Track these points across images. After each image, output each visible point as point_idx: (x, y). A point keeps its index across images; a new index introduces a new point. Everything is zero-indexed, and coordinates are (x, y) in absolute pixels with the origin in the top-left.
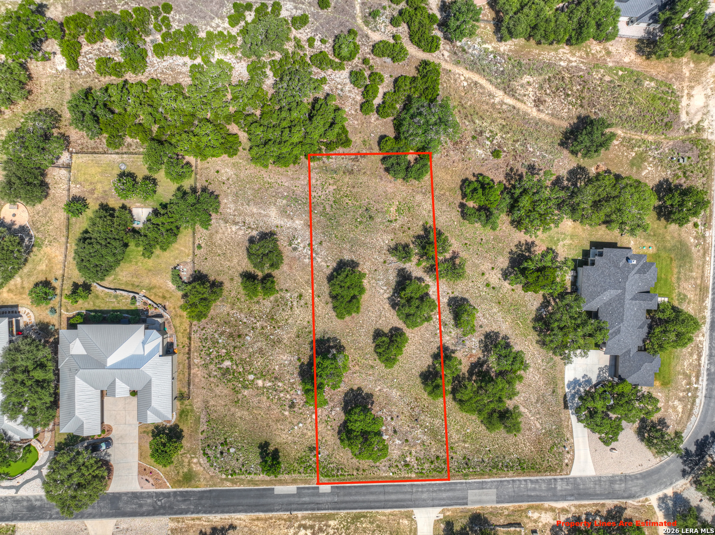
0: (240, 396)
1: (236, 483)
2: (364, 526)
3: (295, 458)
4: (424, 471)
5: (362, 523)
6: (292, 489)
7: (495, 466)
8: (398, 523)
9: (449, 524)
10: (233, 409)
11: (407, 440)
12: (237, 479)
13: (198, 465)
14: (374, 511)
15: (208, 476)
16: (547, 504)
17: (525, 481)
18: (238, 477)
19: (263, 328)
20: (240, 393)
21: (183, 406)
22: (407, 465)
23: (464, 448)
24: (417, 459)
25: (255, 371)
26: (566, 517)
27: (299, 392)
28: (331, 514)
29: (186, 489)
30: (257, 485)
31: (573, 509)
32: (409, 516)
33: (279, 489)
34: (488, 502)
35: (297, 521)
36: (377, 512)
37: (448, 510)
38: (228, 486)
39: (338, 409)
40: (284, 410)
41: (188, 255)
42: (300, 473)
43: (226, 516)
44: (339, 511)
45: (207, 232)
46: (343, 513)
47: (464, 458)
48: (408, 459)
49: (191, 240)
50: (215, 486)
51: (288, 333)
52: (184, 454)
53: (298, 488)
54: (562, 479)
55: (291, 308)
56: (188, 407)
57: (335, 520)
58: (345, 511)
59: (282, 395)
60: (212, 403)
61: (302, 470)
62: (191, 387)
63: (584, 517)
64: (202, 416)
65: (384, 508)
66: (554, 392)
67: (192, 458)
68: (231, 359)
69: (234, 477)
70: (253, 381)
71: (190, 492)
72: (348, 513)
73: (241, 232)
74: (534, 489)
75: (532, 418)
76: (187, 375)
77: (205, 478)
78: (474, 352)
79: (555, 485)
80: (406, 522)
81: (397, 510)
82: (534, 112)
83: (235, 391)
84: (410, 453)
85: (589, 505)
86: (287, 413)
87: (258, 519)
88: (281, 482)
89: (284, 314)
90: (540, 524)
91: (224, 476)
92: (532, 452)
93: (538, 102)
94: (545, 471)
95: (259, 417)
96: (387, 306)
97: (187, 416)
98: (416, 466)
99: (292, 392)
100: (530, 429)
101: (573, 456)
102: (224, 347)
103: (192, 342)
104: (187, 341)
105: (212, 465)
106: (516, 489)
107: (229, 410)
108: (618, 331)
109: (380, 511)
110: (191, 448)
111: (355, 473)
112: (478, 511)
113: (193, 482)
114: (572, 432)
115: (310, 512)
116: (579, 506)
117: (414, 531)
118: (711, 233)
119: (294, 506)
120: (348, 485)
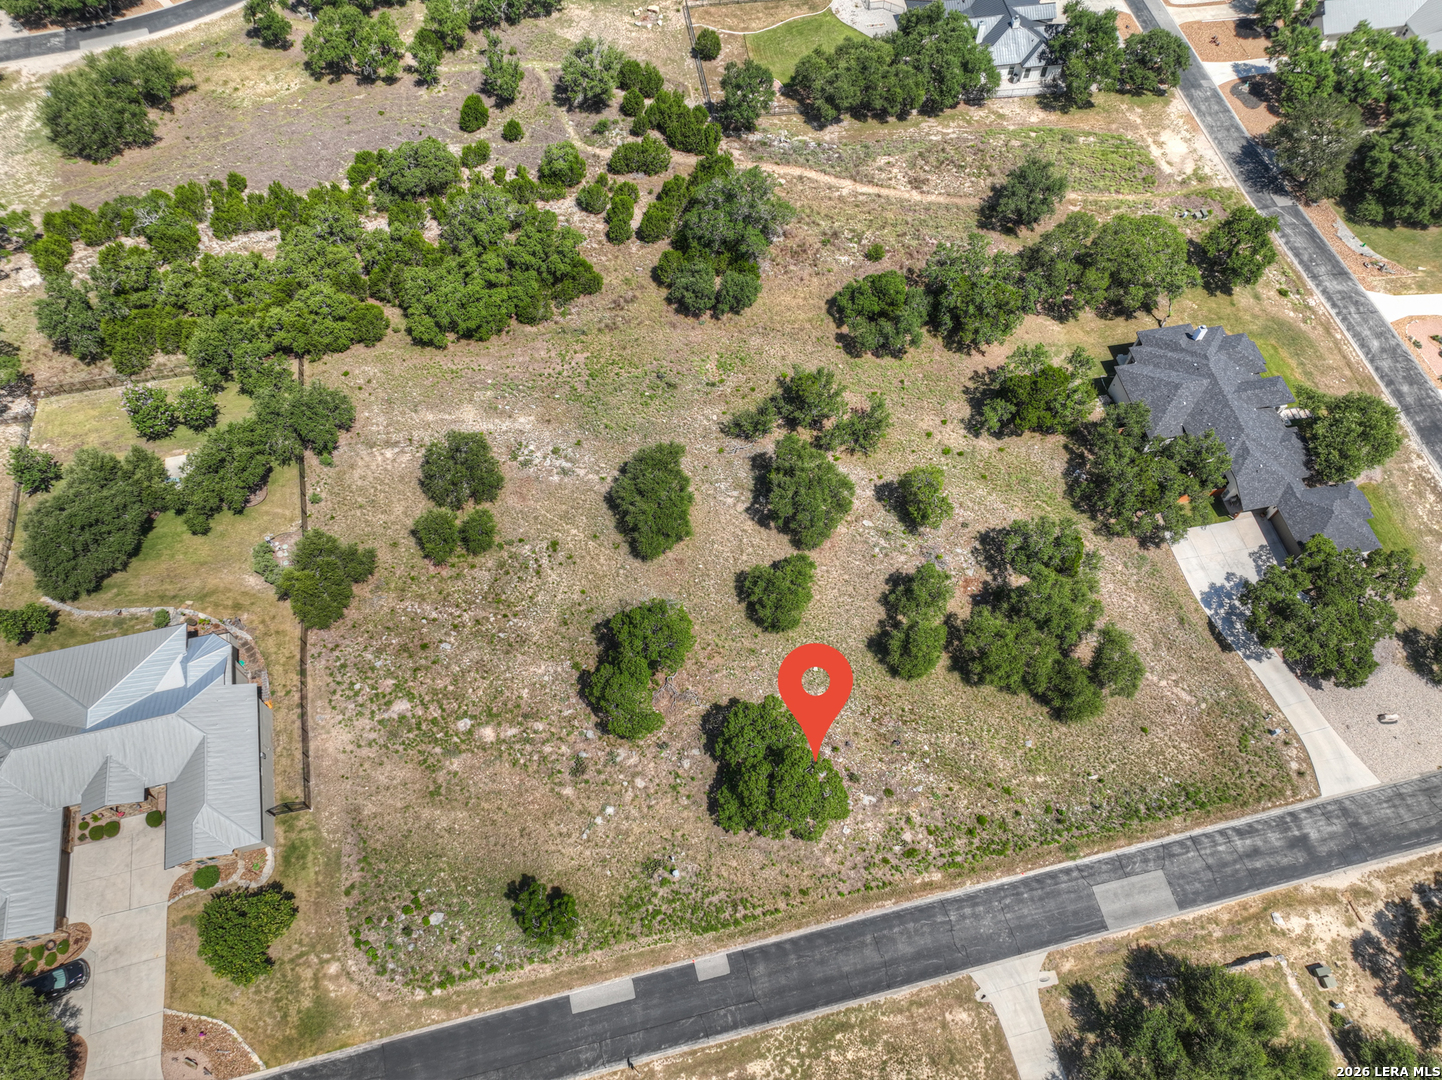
0: (441, 777)
1: (457, 1007)
2: (850, 1055)
3: (612, 904)
4: (959, 859)
5: (841, 1048)
6: (617, 988)
7: (1131, 813)
8: (944, 1025)
9: (1080, 993)
10: (426, 813)
11: (888, 792)
12: (458, 994)
13: (343, 980)
14: (864, 1001)
15: (374, 1007)
16: (1309, 885)
17: (1222, 832)
18: (459, 988)
19: (478, 622)
20: (441, 768)
21: (293, 836)
22: (910, 853)
23: (1037, 786)
24: (930, 833)
25: (472, 710)
26: (1372, 909)
27: (590, 734)
28: (746, 1041)
29: (311, 1060)
30: (517, 998)
31: (1380, 886)
32: (965, 996)
33: (585, 997)
34: (1156, 910)
36: (876, 1005)
37: (1064, 955)
38: (436, 1021)
39: (696, 752)
40: (561, 784)
41: (292, 520)
42: (634, 937)
44: (767, 1027)
45: (331, 471)
46: (779, 1027)
47: (1047, 810)
48: (907, 836)
49: (297, 491)
50: (398, 1029)
51: (539, 622)
52: (301, 955)
53: (636, 981)
54: (1308, 810)
55: (538, 573)
56: (308, 835)
57: (762, 1056)
58: (785, 1022)
59: (547, 749)
60: (369, 809)
61: (636, 928)
62: (312, 782)
63: (1415, 901)
64: (347, 849)
65: (889, 987)
66: (1181, 621)
67: (323, 962)
68: (410, 696)
69: (451, 989)
70: (470, 732)
71: (324, 1065)
72: (794, 1028)
73: (407, 457)
74: (1255, 853)
75: (1163, 683)
76: (298, 755)
77: (365, 1015)
78: (970, 573)
79: (1300, 828)
80: (962, 1016)
81: (926, 984)
82: (916, 196)
83: (429, 767)
84: (908, 820)
85: (1410, 864)
86: (568, 791)
88: (585, 975)
89: (522, 587)
90: (1321, 947)
91: (420, 995)
92: (1201, 762)
93: (916, 183)
94: (1259, 800)
95: (498, 817)
96: (750, 525)
97: (304, 857)
98: (934, 851)
99: (572, 738)
100: (1171, 709)
101: (1303, 748)
102: (390, 674)
103: (309, 680)
104: (296, 678)
105: (382, 970)
106: (1210, 861)
107: (418, 818)
108: (1245, 452)
109: (881, 997)
110: (320, 936)
111: (782, 905)
112: (1142, 942)
113: (330, 1035)
114: (1269, 697)
115: (685, 1048)
116: (1390, 874)
117: (995, 1039)
118: (1317, 300)
119: (637, 1038)
120: (773, 939)
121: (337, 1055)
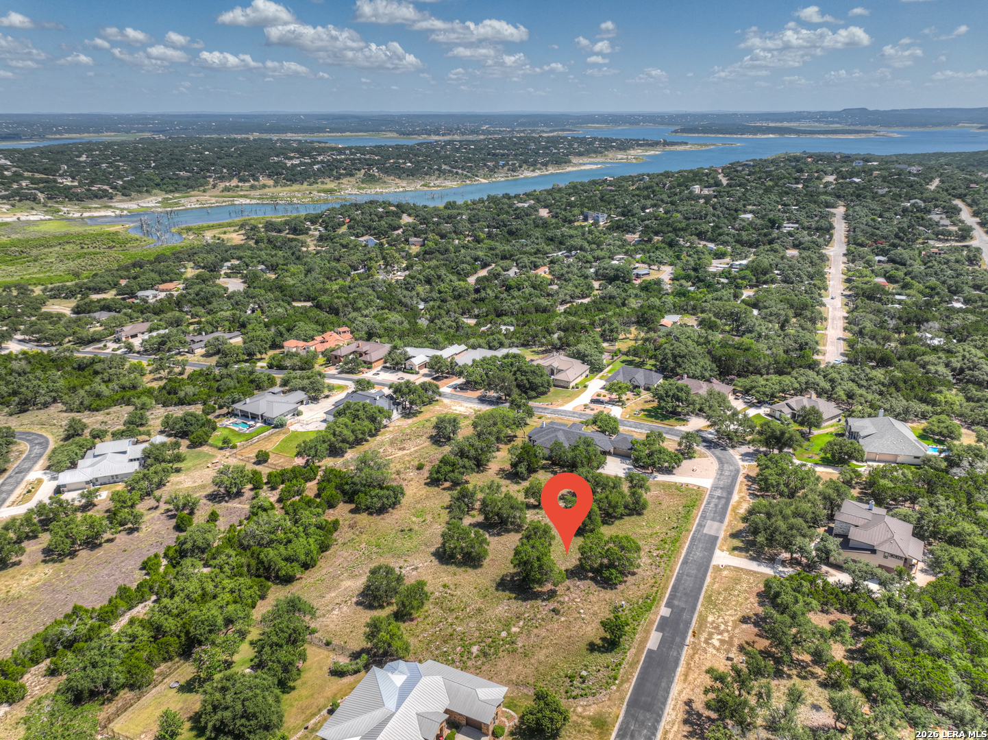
0: (521, 650)
1: (628, 679)
2: (721, 599)
4: (672, 549)
5: (717, 599)
6: (655, 636)
7: (685, 517)
8: (726, 577)
9: (735, 549)
10: (533, 661)
12: (623, 677)
13: (587, 708)
14: (705, 588)
15: (607, 703)
16: (733, 503)
17: (705, 507)
18: (620, 675)
19: (456, 618)
20: (517, 648)
23: (660, 528)
24: (658, 550)
25: (499, 630)
27: (544, 604)
28: (699, 617)
29: (616, 729)
30: (638, 662)
31: (742, 494)
32: (718, 569)
33: (652, 645)
34: (720, 527)
35: (699, 644)
36: (708, 586)
37: (721, 547)
38: (629, 687)
39: (579, 583)
40: (558, 619)
41: (328, 656)
42: (638, 625)
43: (670, 703)
44: (697, 610)
45: (319, 633)
46: (700, 608)
47: (670, 529)
48: (655, 554)
50: (624, 698)
51: (476, 603)
53: (657, 631)
54: (711, 492)
55: (452, 595)
56: (506, 701)
57: (707, 616)
58: (699, 606)
59: (539, 617)
60: (513, 677)
61: (635, 623)
63: (751, 491)
64: (525, 691)
65: (704, 581)
67: (574, 712)
68: (473, 645)
69: (619, 678)
70: (509, 634)
71: (621, 725)
72: (702, 605)
73: (345, 608)
74: (716, 505)
75: (648, 494)
77: (609, 707)
79: (715, 495)
80: (725, 573)
81: (709, 574)
83: (513, 652)
84: (649, 552)
85: (740, 487)
86: (563, 619)
87: (686, 675)
88: (645, 640)
89: (454, 602)
91: (614, 688)
92: (680, 500)
94: (701, 497)
95: (555, 642)
97: (516, 705)
98: (665, 552)
99: (541, 609)
100: (657, 497)
101: (691, 484)
102: (454, 648)
105: (593, 695)
106: (712, 512)
107: (533, 664)
109: (706, 584)
111: (656, 589)
112: (728, 533)
113: (609, 720)
114: (670, 482)
115: (690, 631)
116: (740, 491)
117: (737, 569)
118: (549, 416)
119: (678, 639)
120: (667, 595)
121: (620, 720)
